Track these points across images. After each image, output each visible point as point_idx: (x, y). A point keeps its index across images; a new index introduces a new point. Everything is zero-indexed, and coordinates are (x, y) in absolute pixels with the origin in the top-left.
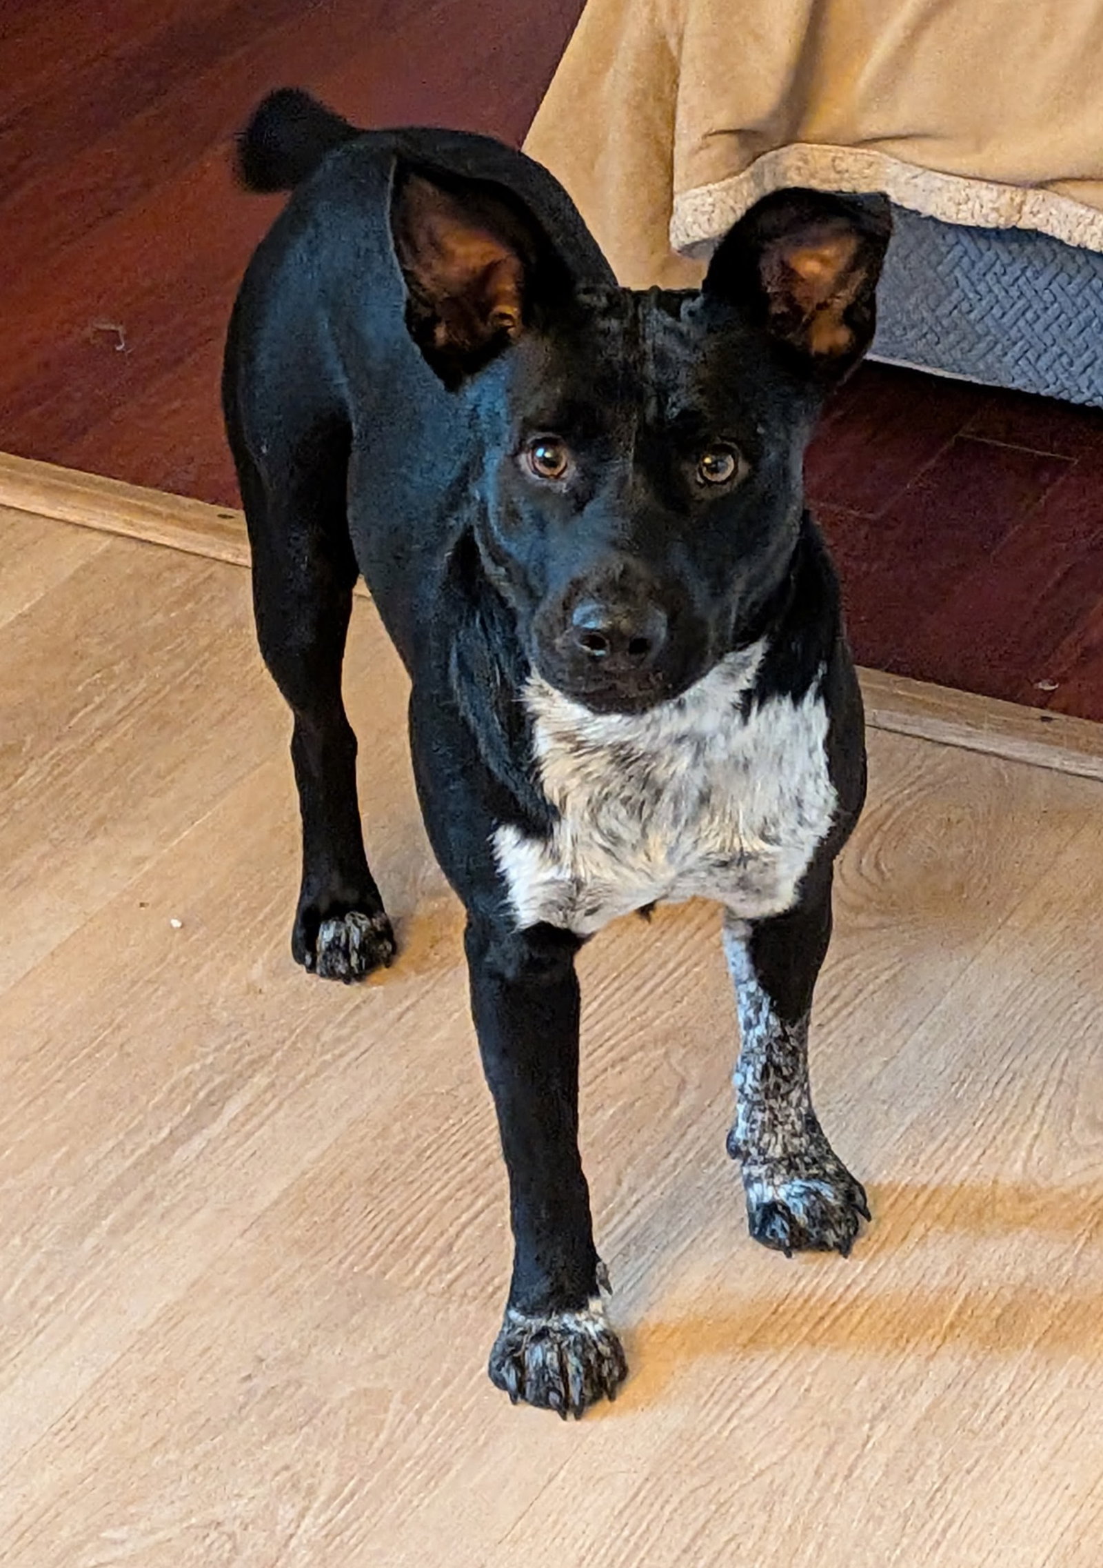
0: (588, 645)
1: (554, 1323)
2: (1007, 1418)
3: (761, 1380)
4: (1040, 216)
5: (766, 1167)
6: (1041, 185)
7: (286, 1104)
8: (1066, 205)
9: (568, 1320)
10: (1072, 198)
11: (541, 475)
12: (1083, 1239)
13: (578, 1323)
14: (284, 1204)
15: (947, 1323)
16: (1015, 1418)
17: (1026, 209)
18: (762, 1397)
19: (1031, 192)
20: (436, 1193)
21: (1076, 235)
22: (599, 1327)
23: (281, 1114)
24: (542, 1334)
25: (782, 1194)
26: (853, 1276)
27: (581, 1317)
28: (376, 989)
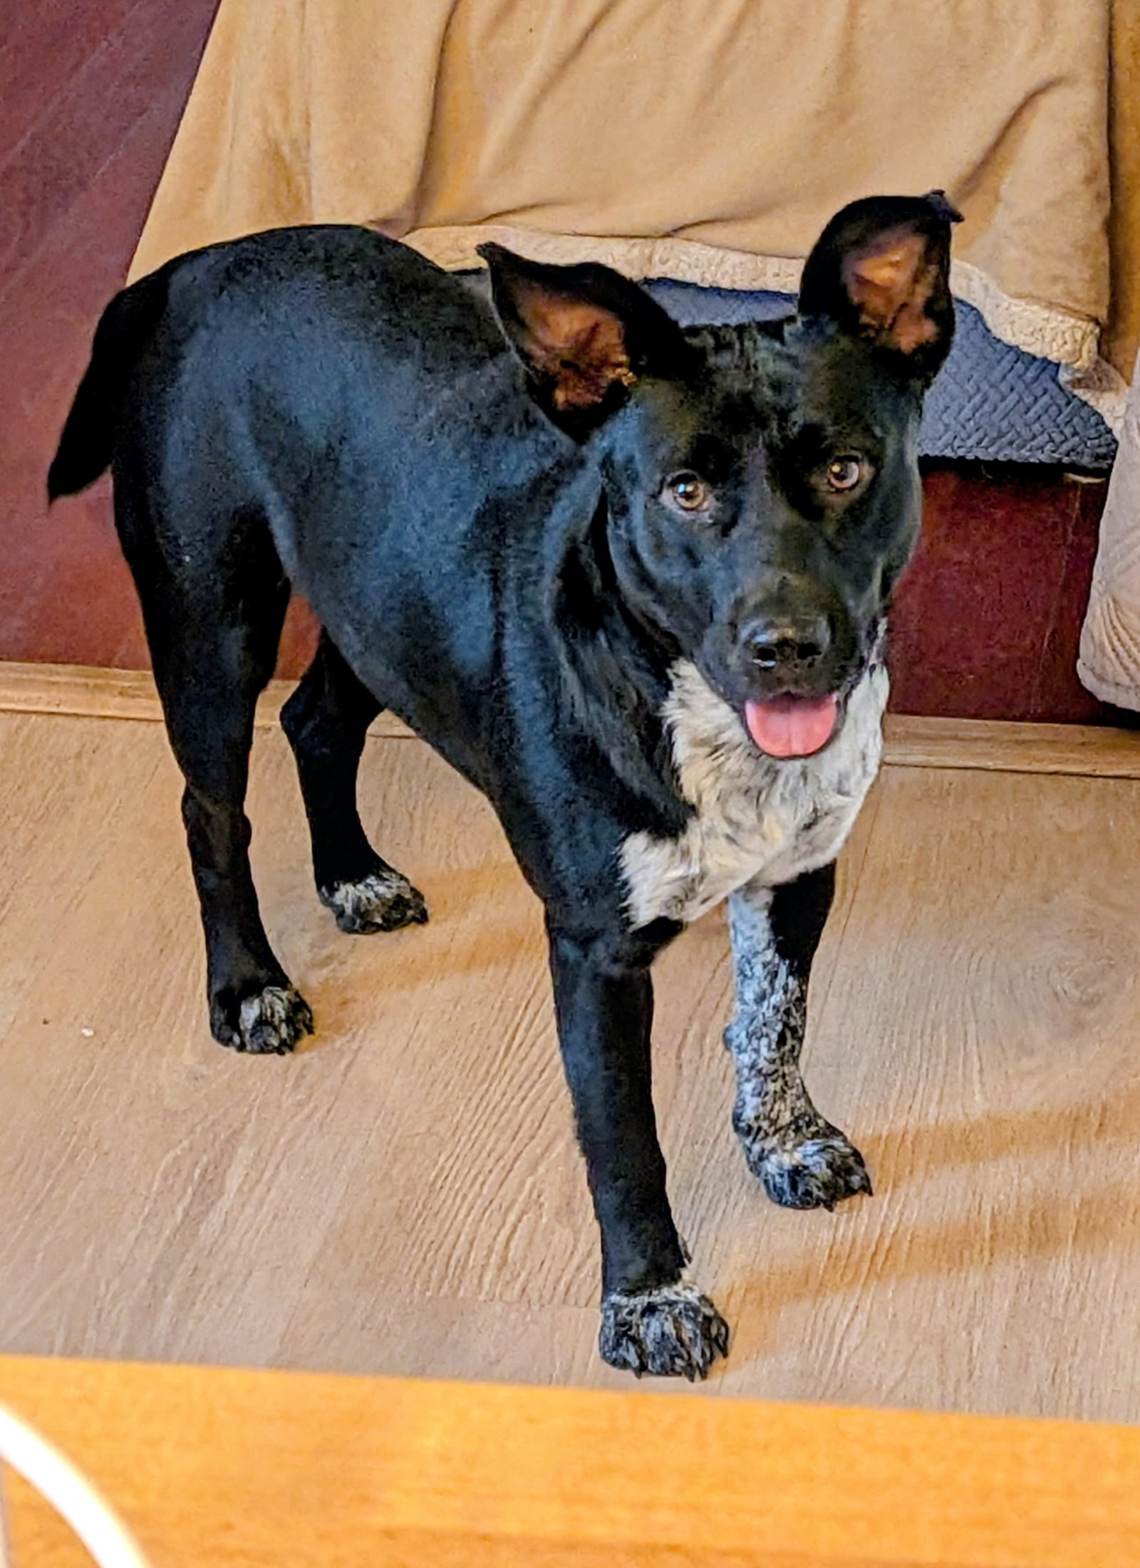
0: (759, 657)
1: (657, 1298)
2: (1083, 1304)
3: (849, 1315)
4: (670, 263)
5: (777, 1136)
6: (667, 235)
7: (282, 1167)
8: (695, 248)
9: (667, 1293)
10: (699, 241)
11: (686, 509)
12: (1067, 1148)
13: (677, 1293)
14: (330, 1251)
15: (987, 1236)
16: (1090, 1303)
17: (656, 258)
18: (858, 1327)
19: (659, 242)
20: (466, 1216)
21: (707, 276)
22: (697, 1294)
23: (281, 1176)
24: (651, 1309)
25: (798, 1156)
26: (882, 1215)
27: (678, 1287)
28: (308, 1056)
